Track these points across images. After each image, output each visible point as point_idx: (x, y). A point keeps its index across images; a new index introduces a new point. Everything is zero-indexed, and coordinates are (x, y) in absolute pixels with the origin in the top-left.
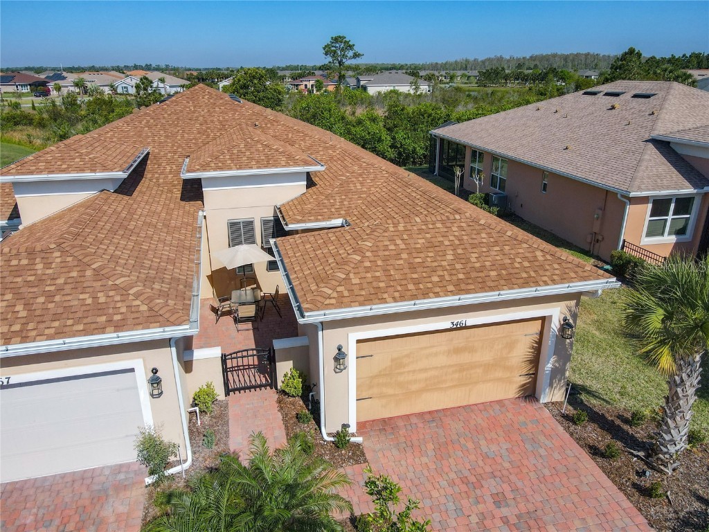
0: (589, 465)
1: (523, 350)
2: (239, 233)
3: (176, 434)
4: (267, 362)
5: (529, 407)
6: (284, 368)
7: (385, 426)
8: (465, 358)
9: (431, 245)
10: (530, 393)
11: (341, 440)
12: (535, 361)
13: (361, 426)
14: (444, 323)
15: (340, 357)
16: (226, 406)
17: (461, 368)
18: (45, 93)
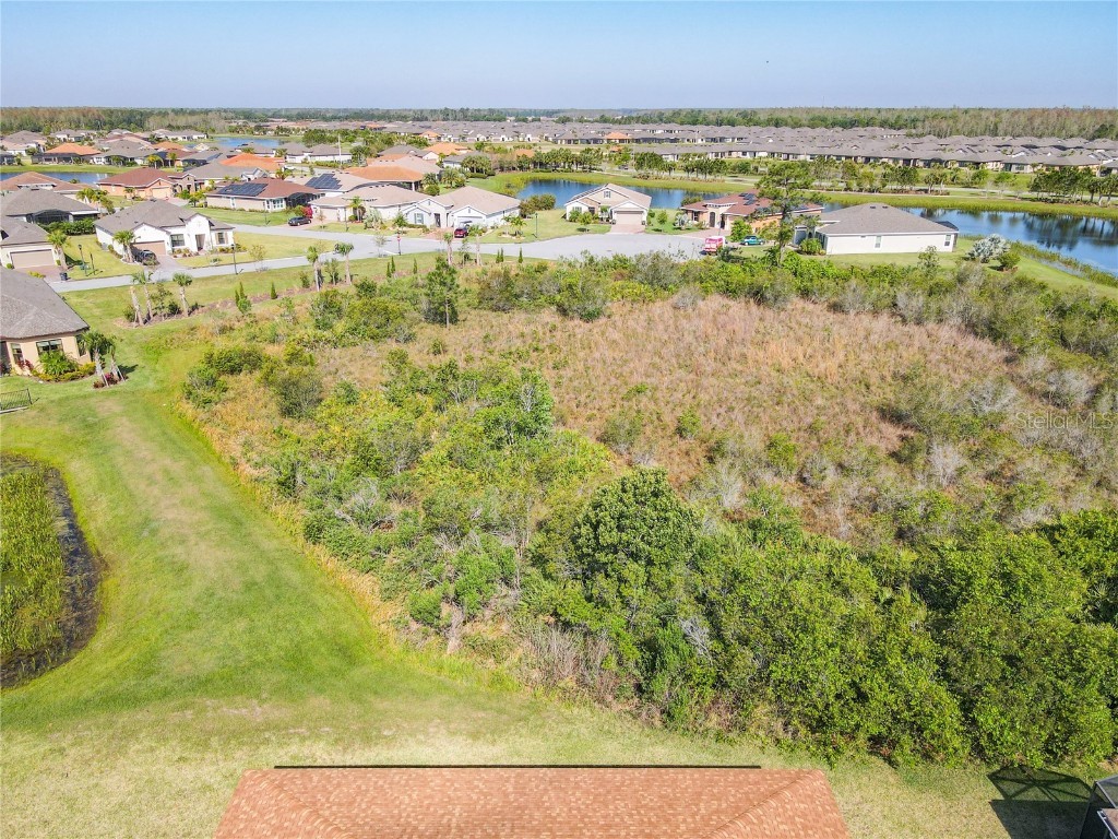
18: (305, 219)
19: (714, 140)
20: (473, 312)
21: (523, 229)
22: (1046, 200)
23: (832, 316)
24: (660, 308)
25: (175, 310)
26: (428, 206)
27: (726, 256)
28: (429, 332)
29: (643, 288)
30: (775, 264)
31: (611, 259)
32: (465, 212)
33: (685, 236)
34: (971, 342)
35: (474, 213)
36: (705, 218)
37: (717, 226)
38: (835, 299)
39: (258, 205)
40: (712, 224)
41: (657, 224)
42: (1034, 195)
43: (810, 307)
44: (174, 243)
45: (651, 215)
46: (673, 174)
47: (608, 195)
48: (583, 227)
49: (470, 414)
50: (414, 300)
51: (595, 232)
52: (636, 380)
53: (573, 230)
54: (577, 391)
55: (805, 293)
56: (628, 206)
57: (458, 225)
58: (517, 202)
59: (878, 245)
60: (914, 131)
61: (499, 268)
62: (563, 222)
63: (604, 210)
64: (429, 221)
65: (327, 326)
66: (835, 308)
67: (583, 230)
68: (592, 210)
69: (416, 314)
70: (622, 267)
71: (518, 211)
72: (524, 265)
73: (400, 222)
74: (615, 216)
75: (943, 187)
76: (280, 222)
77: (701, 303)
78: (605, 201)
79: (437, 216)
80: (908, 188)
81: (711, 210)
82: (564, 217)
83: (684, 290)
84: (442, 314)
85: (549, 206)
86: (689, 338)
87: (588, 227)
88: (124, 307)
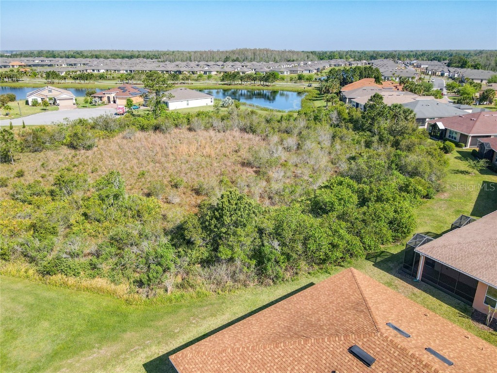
19: (71, 65)
22: (227, 84)
23: (192, 134)
24: (118, 140)
34: (246, 136)
36: (105, 99)
37: (112, 103)
38: (188, 126)
41: (85, 103)
42: (223, 83)
46: (67, 81)
48: (45, 108)
51: (52, 110)
53: (39, 111)
55: (176, 126)
56: (64, 96)
59: (188, 104)
60: (160, 60)
63: (51, 99)
66: (190, 130)
67: (45, 110)
68: (43, 99)
72: (27, 128)
74: (58, 102)
75: (190, 82)
77: (137, 135)
80: (176, 82)
81: (107, 95)
82: (27, 104)
87: (47, 108)
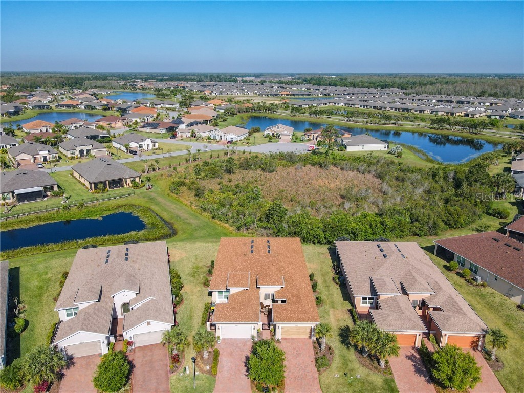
0: (312, 349)
1: (308, 330)
2: (267, 296)
3: (255, 334)
4: (269, 325)
5: (309, 340)
6: (272, 327)
7: (285, 339)
8: (299, 330)
9: (294, 313)
10: (310, 337)
11: (278, 340)
12: (311, 332)
13: (282, 338)
14: (294, 325)
15: (279, 328)
16: (262, 332)
17: (298, 332)
18: (174, 136)
20: (238, 170)
21: (250, 141)
24: (292, 169)
25: (154, 170)
26: (217, 133)
27: (314, 152)
28: (226, 176)
29: (287, 163)
30: (328, 155)
31: (278, 153)
32: (230, 135)
33: (303, 144)
35: (233, 136)
37: (315, 140)
39: (159, 131)
40: (313, 139)
41: (295, 139)
42: (431, 126)
43: (335, 169)
44: (140, 147)
45: (293, 135)
46: (305, 115)
47: (278, 128)
49: (242, 196)
50: (221, 167)
51: (274, 142)
52: (282, 189)
54: (267, 191)
55: (335, 165)
56: (285, 133)
57: (228, 140)
58: (248, 131)
59: (363, 148)
61: (243, 156)
62: (263, 138)
64: (218, 138)
65: (199, 175)
66: (342, 169)
67: (270, 141)
68: (273, 134)
69: (222, 171)
70: (281, 156)
71: (248, 134)
72: (251, 155)
73: (209, 138)
76: (166, 138)
77: (303, 168)
78: (277, 131)
79: (221, 136)
80: (388, 123)
82: (264, 136)
83: (298, 164)
84: (229, 171)
85: (258, 131)
86: (298, 178)
87: (272, 140)
88: (142, 168)
